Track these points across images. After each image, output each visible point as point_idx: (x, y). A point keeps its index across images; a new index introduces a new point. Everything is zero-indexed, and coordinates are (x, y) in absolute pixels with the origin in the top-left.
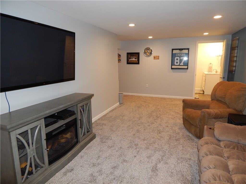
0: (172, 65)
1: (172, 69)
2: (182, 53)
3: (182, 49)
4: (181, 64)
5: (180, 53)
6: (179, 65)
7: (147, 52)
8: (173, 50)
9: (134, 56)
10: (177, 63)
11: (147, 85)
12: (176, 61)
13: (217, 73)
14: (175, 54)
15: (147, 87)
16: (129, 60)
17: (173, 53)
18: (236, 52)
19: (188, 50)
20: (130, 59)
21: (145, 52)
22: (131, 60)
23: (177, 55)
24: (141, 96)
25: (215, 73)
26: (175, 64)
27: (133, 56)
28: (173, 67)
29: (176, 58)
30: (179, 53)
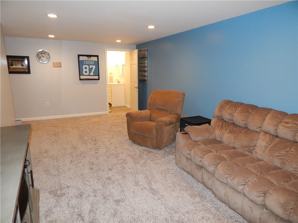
0: (80, 75)
1: (80, 79)
2: (91, 61)
3: (91, 56)
4: (91, 74)
5: (89, 61)
6: (89, 75)
7: (41, 56)
8: (79, 56)
9: (20, 62)
10: (86, 72)
11: (47, 104)
12: (84, 70)
13: (119, 84)
14: (83, 61)
15: (47, 106)
16: (11, 67)
17: (80, 60)
18: (146, 63)
19: (97, 57)
20: (13, 65)
21: (39, 56)
22: (14, 67)
23: (85, 62)
24: (40, 120)
25: (117, 83)
26: (84, 73)
27: (18, 61)
28: (82, 77)
29: (84, 66)
30: (87, 61)
